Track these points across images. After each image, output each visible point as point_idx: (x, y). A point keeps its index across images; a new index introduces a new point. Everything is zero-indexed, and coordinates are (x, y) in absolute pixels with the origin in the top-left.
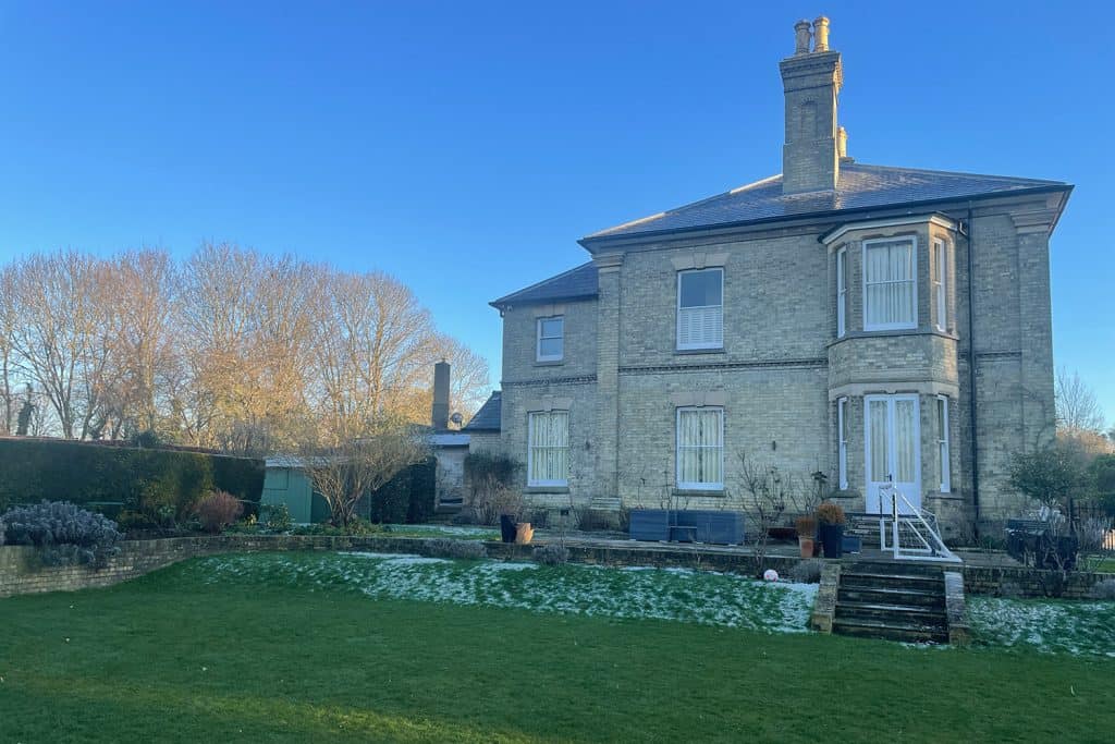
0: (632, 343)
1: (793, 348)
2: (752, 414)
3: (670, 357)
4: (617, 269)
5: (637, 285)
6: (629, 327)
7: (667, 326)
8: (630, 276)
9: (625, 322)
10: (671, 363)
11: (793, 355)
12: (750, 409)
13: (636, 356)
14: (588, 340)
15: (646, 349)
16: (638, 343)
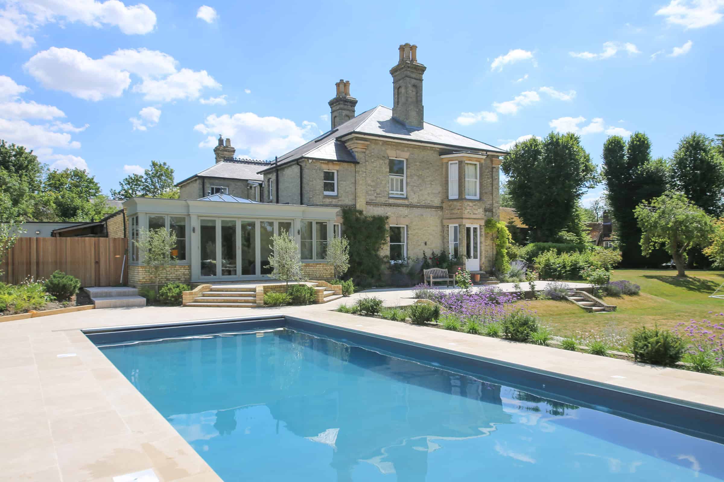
0: (371, 191)
1: (431, 201)
2: (418, 229)
3: (387, 199)
4: (364, 150)
5: (373, 160)
6: (369, 182)
7: (386, 184)
8: (369, 155)
9: (368, 179)
10: (387, 202)
11: (432, 204)
12: (417, 227)
13: (373, 198)
14: (351, 186)
15: (377, 194)
16: (373, 191)
